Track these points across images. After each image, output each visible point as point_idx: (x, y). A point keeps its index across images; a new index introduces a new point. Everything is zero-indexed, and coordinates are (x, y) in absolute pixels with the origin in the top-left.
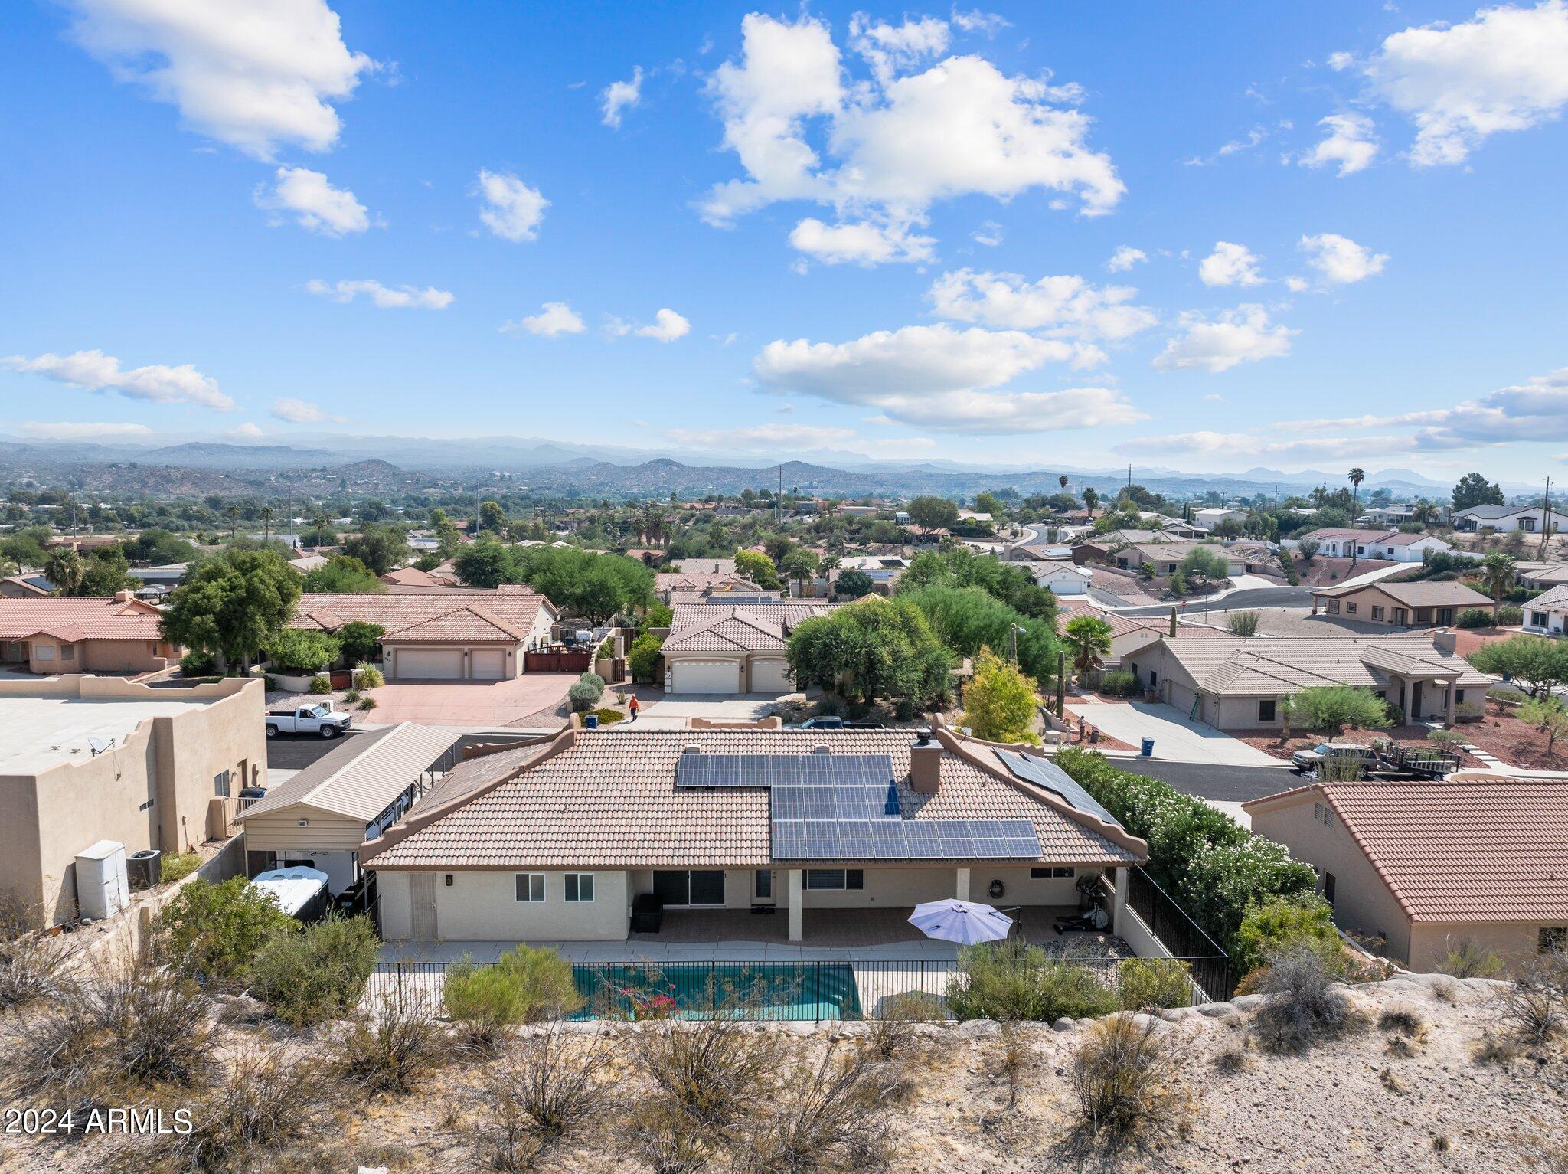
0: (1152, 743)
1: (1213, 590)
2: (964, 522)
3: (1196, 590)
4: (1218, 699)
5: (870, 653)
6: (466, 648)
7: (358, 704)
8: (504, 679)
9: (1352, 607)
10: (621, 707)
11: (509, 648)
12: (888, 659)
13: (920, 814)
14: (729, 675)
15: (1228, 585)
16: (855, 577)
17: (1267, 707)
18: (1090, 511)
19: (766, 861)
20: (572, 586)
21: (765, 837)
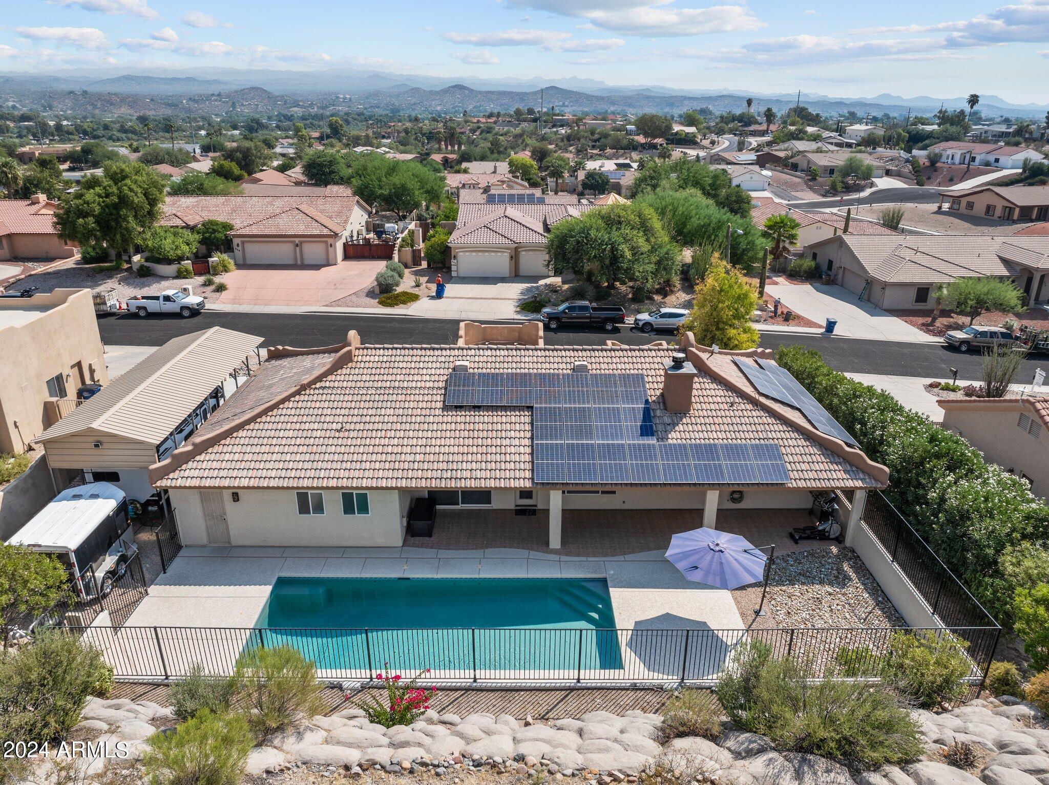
0: (835, 323)
1: (860, 189)
2: (677, 133)
3: (848, 189)
4: (885, 285)
5: (614, 249)
6: (297, 240)
7: (213, 287)
8: (328, 265)
9: (970, 205)
10: (417, 289)
11: (330, 241)
12: (628, 254)
13: (673, 435)
14: (502, 262)
15: (872, 185)
16: (597, 177)
17: (923, 292)
18: (768, 126)
19: (528, 484)
20: (381, 187)
21: (528, 458)
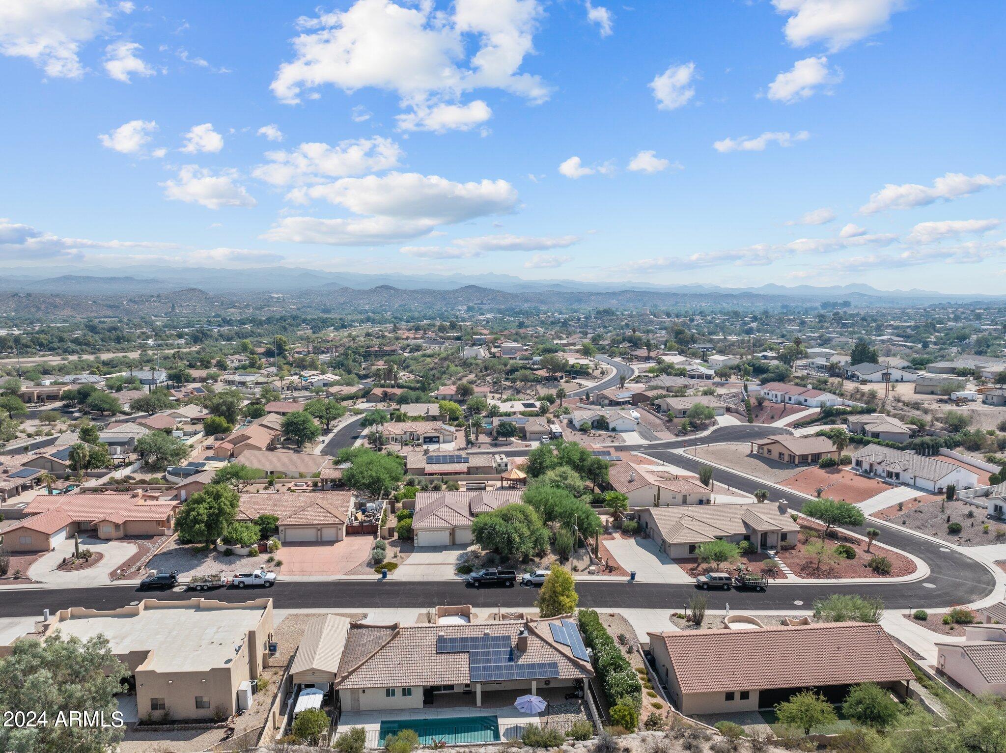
1: (704, 427)
3: (697, 428)
4: (670, 545)
6: (319, 527)
7: (274, 563)
8: (337, 541)
9: (769, 451)
10: (395, 559)
11: (339, 526)
13: (520, 660)
15: (714, 424)
16: (507, 427)
17: (692, 547)
19: (469, 682)
20: (363, 478)
21: (468, 672)
